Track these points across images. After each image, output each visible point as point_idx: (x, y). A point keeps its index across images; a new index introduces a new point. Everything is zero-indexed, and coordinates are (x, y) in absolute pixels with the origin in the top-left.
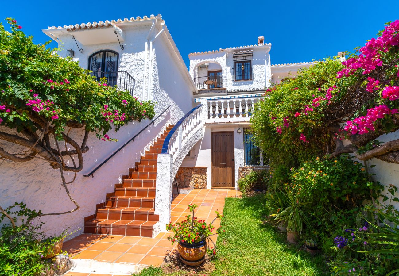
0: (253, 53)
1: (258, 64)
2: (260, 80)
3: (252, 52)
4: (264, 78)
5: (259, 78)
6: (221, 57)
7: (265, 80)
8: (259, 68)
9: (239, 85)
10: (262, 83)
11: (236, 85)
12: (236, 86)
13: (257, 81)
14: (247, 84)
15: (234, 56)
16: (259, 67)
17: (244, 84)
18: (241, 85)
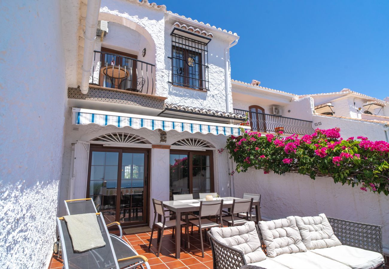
0: (210, 40)
1: (215, 65)
2: (218, 95)
3: (209, 37)
4: (224, 92)
5: (216, 92)
6: (154, 21)
7: (226, 97)
8: (216, 72)
9: (181, 96)
10: (221, 102)
11: (176, 95)
12: (176, 98)
13: (213, 96)
14: (197, 98)
15: (176, 32)
16: (217, 70)
17: (191, 96)
18: (185, 96)
